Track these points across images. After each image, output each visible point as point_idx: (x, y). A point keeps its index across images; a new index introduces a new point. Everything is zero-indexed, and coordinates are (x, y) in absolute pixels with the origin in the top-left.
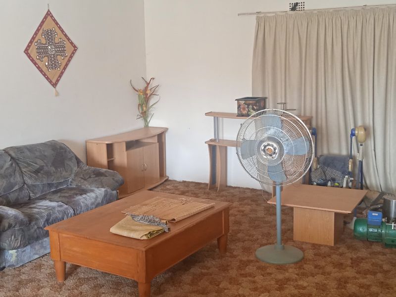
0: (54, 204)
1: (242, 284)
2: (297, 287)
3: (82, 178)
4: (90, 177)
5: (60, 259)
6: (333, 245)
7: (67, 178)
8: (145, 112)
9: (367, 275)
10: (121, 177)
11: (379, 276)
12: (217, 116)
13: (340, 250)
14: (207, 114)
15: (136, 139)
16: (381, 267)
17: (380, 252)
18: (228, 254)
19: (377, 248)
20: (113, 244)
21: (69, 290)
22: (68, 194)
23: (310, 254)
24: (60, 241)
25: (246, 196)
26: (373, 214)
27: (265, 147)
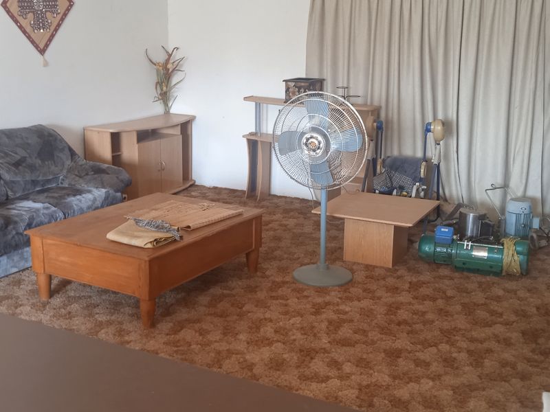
0: (38, 205)
1: (271, 307)
2: (338, 312)
3: (77, 175)
4: (87, 174)
5: (44, 271)
6: (391, 267)
7: (58, 174)
8: (165, 93)
9: (425, 300)
10: (127, 176)
11: (440, 302)
12: (260, 103)
13: (399, 273)
14: (245, 99)
15: (152, 128)
16: (444, 292)
17: (447, 277)
18: (258, 273)
19: (444, 271)
20: (110, 252)
21: (55, 309)
22: (58, 194)
23: (360, 276)
24: (44, 249)
25: (292, 207)
26: (442, 230)
27: (308, 140)
